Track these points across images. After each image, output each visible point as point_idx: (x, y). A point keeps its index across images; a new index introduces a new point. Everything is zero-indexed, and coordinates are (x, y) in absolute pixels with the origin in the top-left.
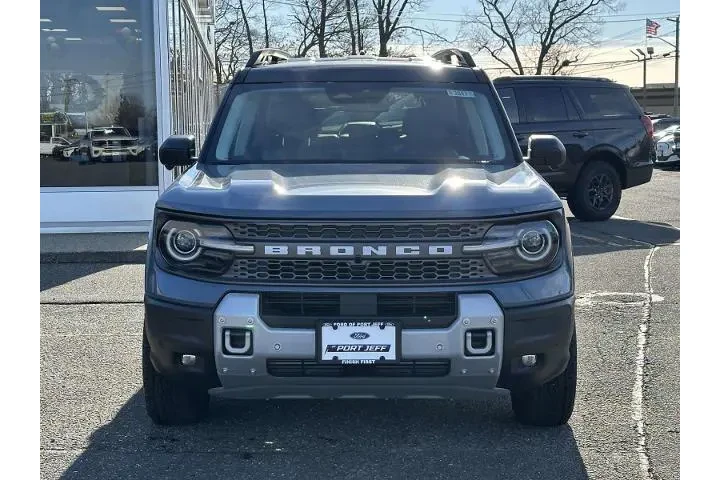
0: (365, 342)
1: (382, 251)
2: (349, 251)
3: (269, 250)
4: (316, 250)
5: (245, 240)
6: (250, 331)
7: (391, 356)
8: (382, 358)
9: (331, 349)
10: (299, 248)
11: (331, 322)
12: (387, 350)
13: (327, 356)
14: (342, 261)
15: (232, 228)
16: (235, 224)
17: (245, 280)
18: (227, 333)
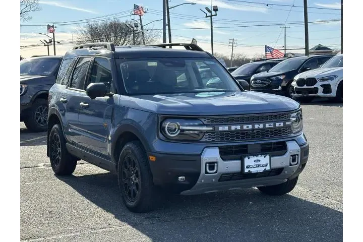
0: (259, 163)
1: (261, 126)
2: (250, 127)
3: (221, 128)
4: (239, 127)
5: (209, 125)
6: (217, 163)
7: (268, 168)
8: (265, 169)
9: (248, 167)
10: (232, 127)
11: (248, 156)
12: (266, 166)
13: (246, 170)
14: (247, 131)
15: (203, 120)
16: (205, 118)
17: (210, 142)
18: (208, 165)
